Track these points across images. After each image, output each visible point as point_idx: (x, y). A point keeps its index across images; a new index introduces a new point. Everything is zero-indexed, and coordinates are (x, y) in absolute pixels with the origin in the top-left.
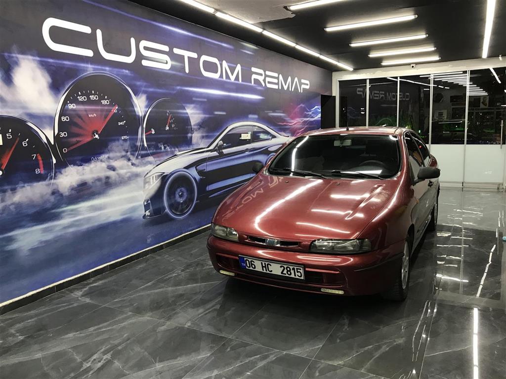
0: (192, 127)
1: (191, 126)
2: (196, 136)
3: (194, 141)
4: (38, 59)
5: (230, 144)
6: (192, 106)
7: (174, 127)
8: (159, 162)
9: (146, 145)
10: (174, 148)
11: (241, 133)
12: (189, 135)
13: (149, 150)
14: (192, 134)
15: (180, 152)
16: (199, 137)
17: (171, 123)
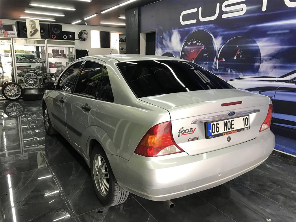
0: (261, 58)
1: (261, 56)
2: (265, 66)
4: (178, 30)
6: (266, 39)
7: (241, 57)
9: (217, 68)
12: (257, 64)
13: (220, 71)
14: (260, 63)
15: (244, 76)
16: (269, 67)
17: (240, 54)
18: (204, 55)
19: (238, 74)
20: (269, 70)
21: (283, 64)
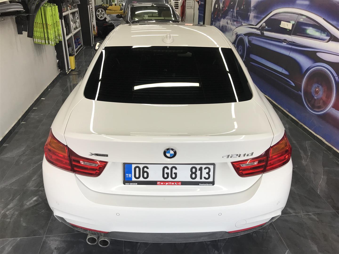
0: (251, 8)
2: (252, 15)
3: (250, 18)
5: (270, 28)
7: (245, 7)
8: (237, 27)
9: (235, 16)
10: (243, 20)
11: (282, 20)
12: (249, 14)
13: (236, 18)
14: (250, 13)
15: (244, 23)
16: (253, 17)
17: (244, 5)
18: (232, 3)
19: (242, 21)
20: (253, 19)
21: (258, 14)
